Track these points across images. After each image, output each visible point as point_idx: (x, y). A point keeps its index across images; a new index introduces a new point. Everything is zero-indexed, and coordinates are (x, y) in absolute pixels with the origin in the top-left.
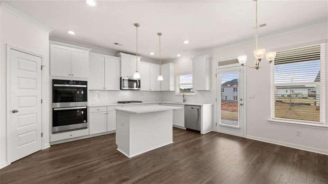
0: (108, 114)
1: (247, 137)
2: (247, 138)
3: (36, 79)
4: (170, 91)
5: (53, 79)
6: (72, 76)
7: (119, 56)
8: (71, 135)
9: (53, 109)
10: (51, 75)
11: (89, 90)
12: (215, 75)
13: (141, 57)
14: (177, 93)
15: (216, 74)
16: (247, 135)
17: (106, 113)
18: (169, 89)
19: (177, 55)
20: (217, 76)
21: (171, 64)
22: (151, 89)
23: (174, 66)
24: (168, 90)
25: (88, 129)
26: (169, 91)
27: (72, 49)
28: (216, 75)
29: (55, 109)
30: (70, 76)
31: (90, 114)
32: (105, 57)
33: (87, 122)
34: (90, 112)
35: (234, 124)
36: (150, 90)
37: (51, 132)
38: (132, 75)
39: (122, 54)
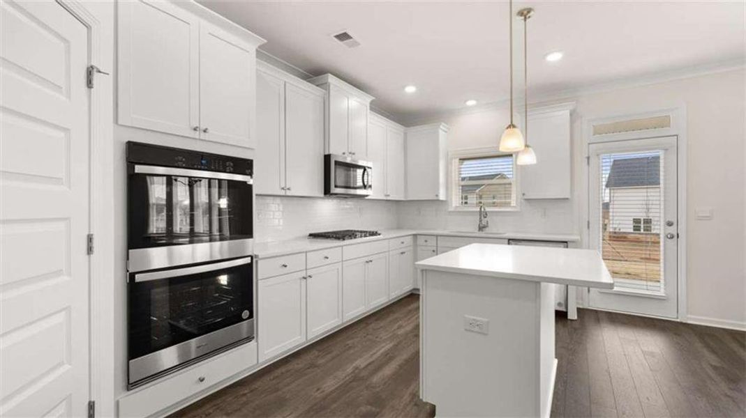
0: (310, 276)
1: (691, 319)
2: (689, 322)
3: (66, 130)
4: (438, 200)
5: (132, 140)
6: (203, 136)
7: (324, 86)
8: (202, 380)
9: (132, 276)
10: (120, 123)
11: (257, 195)
12: (586, 160)
13: (374, 98)
14: (454, 205)
15: (587, 156)
16: (689, 316)
17: (303, 274)
18: (437, 196)
19: (466, 101)
20: (590, 161)
21: (441, 127)
22: (388, 196)
23: (446, 132)
24: (435, 198)
25: (253, 343)
26: (436, 202)
27: (204, 23)
28: (588, 158)
29: (139, 278)
30: (196, 135)
31: (259, 281)
32: (285, 82)
33: (251, 316)
34: (260, 277)
35: (649, 288)
36: (385, 198)
37: (122, 382)
38: (353, 152)
39: (331, 79)
